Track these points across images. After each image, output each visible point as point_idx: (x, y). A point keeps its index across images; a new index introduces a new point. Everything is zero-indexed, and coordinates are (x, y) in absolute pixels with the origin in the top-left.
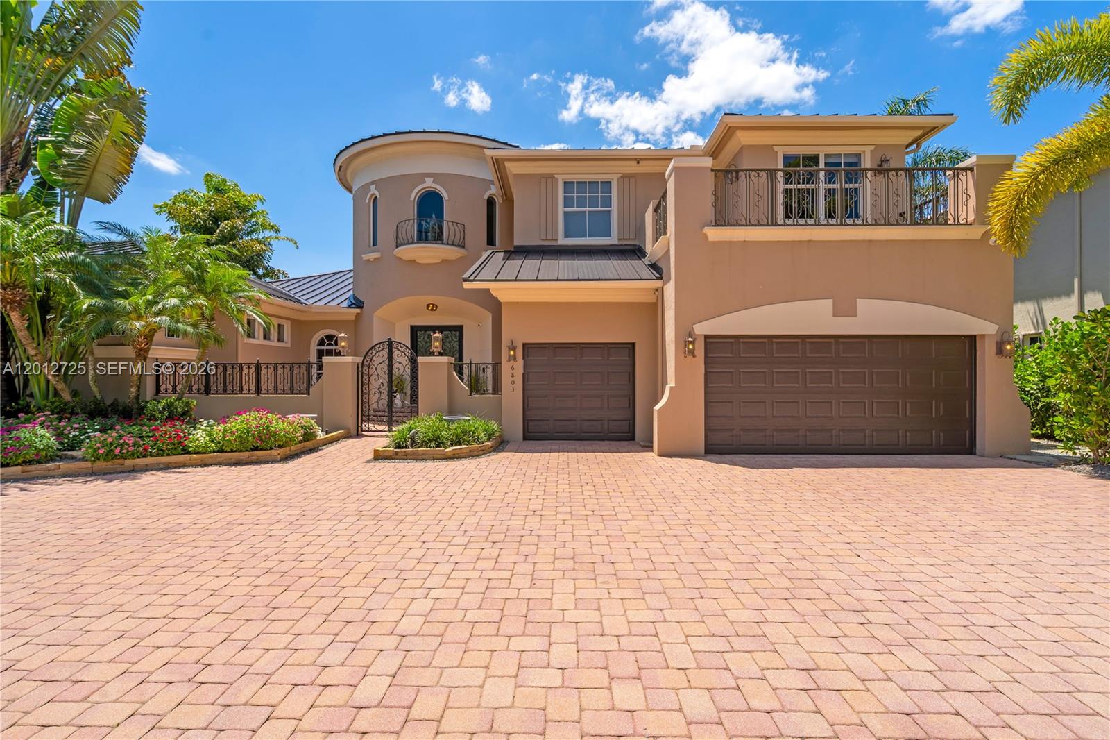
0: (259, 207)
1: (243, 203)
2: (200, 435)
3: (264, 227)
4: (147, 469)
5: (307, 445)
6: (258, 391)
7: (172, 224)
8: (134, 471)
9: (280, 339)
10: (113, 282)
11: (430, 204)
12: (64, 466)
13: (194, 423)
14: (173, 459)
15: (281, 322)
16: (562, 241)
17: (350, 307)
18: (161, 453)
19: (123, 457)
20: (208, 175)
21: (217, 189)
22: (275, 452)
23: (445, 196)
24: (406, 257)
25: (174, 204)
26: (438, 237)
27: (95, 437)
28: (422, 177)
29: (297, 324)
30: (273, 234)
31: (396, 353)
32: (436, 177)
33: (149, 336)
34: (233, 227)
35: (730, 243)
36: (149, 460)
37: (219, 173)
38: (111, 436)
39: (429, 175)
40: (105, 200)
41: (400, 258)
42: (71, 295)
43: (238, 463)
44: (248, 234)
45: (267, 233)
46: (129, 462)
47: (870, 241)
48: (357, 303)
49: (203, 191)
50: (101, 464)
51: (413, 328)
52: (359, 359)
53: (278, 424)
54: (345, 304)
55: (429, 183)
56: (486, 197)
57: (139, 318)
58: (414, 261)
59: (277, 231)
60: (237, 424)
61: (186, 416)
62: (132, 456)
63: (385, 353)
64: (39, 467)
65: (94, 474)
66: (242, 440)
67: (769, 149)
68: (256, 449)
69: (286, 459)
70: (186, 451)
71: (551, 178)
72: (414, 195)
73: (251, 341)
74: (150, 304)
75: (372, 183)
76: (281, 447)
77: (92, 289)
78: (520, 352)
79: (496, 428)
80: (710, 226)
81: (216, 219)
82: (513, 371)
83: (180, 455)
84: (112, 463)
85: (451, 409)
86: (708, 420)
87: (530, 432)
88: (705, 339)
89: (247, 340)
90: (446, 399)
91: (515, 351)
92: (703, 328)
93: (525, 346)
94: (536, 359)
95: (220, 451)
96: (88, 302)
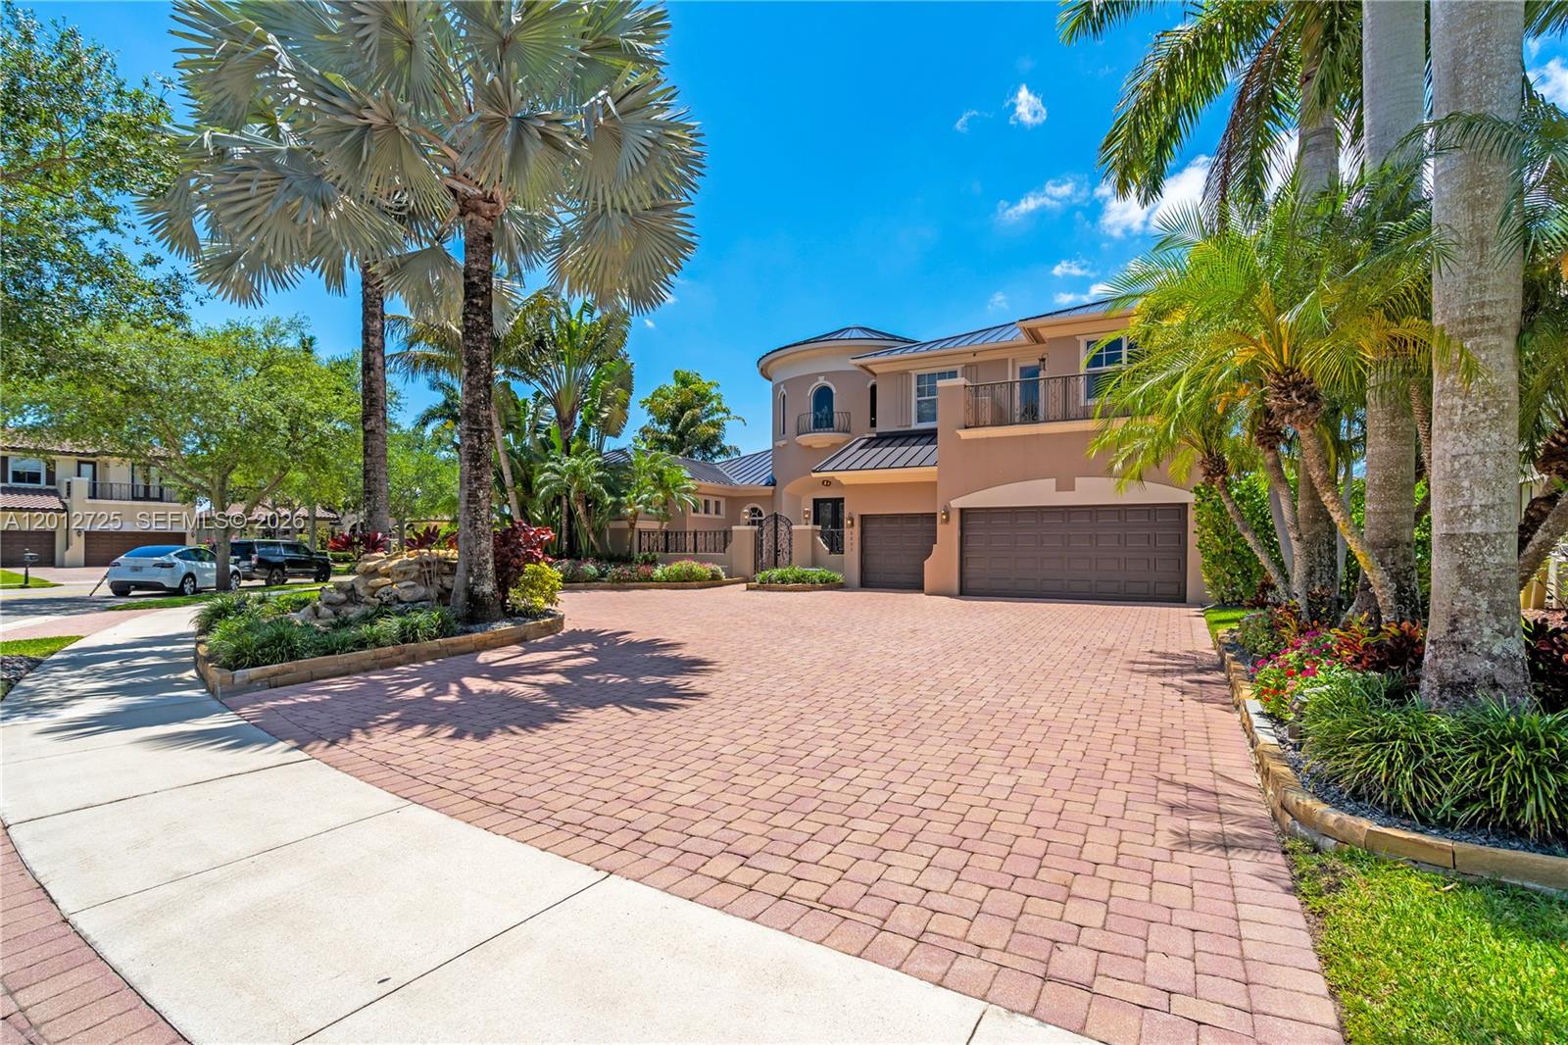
0: (714, 391)
1: (702, 391)
2: (658, 572)
3: (717, 410)
4: (635, 588)
5: (714, 581)
6: (695, 550)
7: (651, 417)
8: (628, 589)
9: (717, 512)
10: (620, 487)
11: (824, 397)
12: (600, 584)
13: (656, 565)
14: (645, 584)
15: (718, 499)
16: (915, 426)
17: (767, 485)
18: (640, 581)
19: (624, 581)
20: (677, 370)
21: (683, 382)
22: (695, 583)
23: (834, 392)
24: (804, 443)
25: (653, 398)
26: (830, 425)
27: (613, 570)
28: (815, 376)
29: (729, 499)
30: (725, 415)
31: (779, 523)
32: (827, 375)
33: (635, 516)
34: (693, 415)
35: (977, 440)
36: (635, 584)
37: (684, 369)
38: (619, 570)
39: (821, 374)
40: (617, 436)
41: (801, 445)
42: (602, 495)
43: (676, 588)
44: (706, 417)
45: (721, 415)
46: (627, 584)
48: (773, 483)
49: (673, 385)
50: (615, 584)
51: (815, 501)
52: (756, 528)
53: (697, 567)
54: (763, 483)
55: (822, 381)
56: (869, 386)
57: (631, 506)
58: (810, 447)
59: (729, 412)
60: (675, 566)
61: (654, 563)
62: (628, 581)
63: (772, 523)
65: (612, 589)
66: (678, 575)
68: (685, 581)
69: (700, 588)
70: (652, 580)
71: (906, 373)
72: (812, 391)
73: (695, 515)
74: (635, 499)
75: (782, 383)
77: (612, 491)
78: (857, 522)
79: (839, 577)
80: (960, 429)
81: (682, 410)
82: (851, 536)
83: (647, 582)
84: (621, 584)
85: (815, 564)
86: (965, 571)
87: (868, 581)
88: (962, 510)
89: (693, 515)
90: (809, 556)
91: (852, 520)
92: (957, 503)
93: (863, 517)
94: (871, 526)
95: (668, 581)
96: (609, 499)
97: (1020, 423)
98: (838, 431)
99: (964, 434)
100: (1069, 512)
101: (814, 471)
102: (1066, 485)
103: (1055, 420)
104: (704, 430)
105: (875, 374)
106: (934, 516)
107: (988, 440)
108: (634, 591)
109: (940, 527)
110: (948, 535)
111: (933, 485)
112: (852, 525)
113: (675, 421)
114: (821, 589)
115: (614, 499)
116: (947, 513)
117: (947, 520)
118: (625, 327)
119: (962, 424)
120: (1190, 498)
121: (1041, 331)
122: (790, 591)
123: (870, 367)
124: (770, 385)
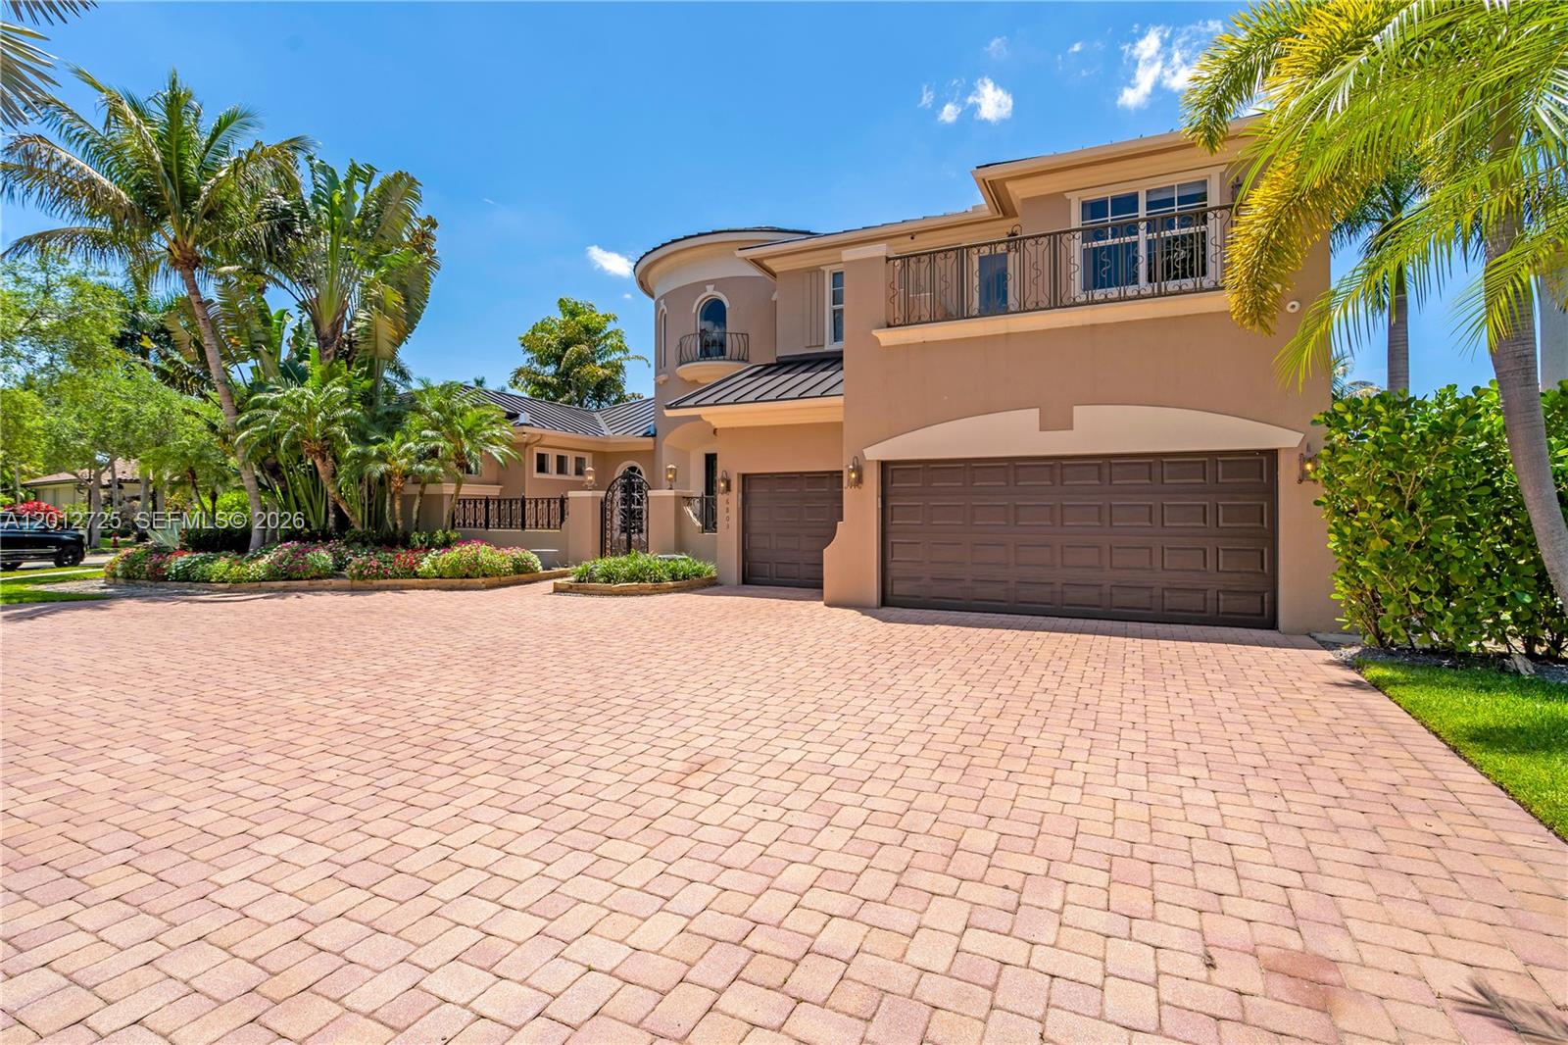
0: (611, 327)
1: (593, 325)
2: (426, 564)
3: (615, 350)
4: (379, 589)
5: (522, 574)
7: (529, 355)
8: (374, 590)
9: (579, 472)
11: (714, 311)
12: (334, 582)
14: (400, 581)
15: (580, 455)
16: (830, 346)
17: (645, 435)
18: (397, 576)
19: (371, 578)
20: (561, 300)
21: (573, 314)
22: (480, 581)
23: (727, 305)
24: (688, 377)
25: (533, 333)
26: (722, 353)
27: (354, 561)
28: (701, 286)
29: (598, 455)
30: (623, 354)
32: (718, 283)
34: (581, 353)
35: (907, 347)
36: (389, 582)
37: (575, 297)
38: (373, 559)
39: (710, 283)
41: (683, 379)
43: (452, 589)
44: (600, 356)
45: (619, 354)
46: (376, 582)
47: (1093, 326)
48: (653, 432)
49: (559, 317)
50: (356, 582)
51: (708, 457)
52: (602, 494)
53: (487, 554)
54: (641, 434)
55: (710, 291)
58: (696, 381)
59: (626, 351)
60: (454, 554)
62: (377, 577)
64: (320, 581)
65: (349, 590)
66: (454, 568)
67: (1059, 199)
68: (467, 576)
70: (416, 575)
71: (816, 271)
72: (696, 306)
74: (395, 449)
75: (664, 298)
76: (485, 575)
78: (735, 485)
79: (710, 569)
80: (881, 327)
81: (566, 345)
82: (728, 505)
83: (411, 578)
84: (365, 583)
85: (680, 547)
86: (891, 565)
87: (754, 576)
88: (884, 465)
89: (537, 475)
90: (672, 536)
91: (728, 483)
92: (875, 453)
93: (745, 477)
94: (758, 491)
95: (441, 577)
96: (352, 449)
97: (981, 314)
98: (731, 360)
99: (887, 337)
100: (1063, 466)
101: (669, 407)
102: (1056, 420)
103: (1037, 308)
104: (597, 370)
105: (774, 275)
106: (837, 476)
107: (925, 345)
108: (378, 595)
109: (848, 493)
110: (861, 507)
111: (837, 427)
112: (728, 488)
113: (558, 359)
114: (668, 591)
115: (359, 449)
116: (858, 470)
117: (859, 480)
118: (410, 202)
119: (883, 319)
120: (1285, 439)
121: (1009, 186)
122: (617, 594)
123: (767, 263)
124: (652, 302)
